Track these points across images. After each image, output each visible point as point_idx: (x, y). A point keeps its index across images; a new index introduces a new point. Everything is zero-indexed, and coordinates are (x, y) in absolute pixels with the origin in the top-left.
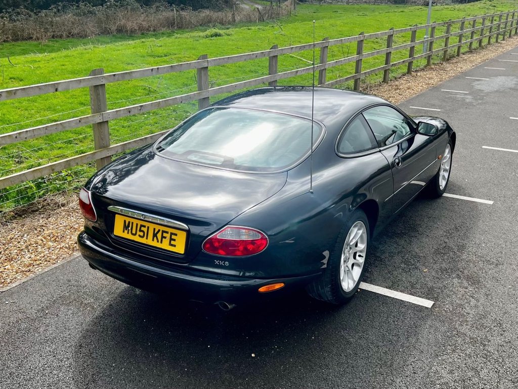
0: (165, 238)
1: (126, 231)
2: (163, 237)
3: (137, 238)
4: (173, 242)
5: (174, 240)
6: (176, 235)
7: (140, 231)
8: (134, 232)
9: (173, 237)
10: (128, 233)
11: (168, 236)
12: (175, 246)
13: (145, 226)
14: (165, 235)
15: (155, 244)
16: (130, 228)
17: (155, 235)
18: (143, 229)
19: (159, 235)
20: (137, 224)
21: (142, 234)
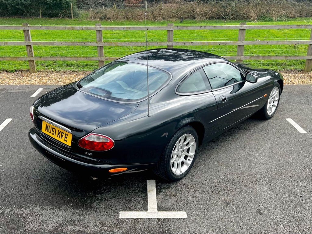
0: (63, 136)
1: (47, 130)
2: (62, 136)
3: (51, 135)
4: (66, 139)
5: (67, 138)
6: (67, 135)
7: (53, 131)
8: (50, 131)
9: (66, 136)
10: (47, 131)
11: (64, 135)
12: (67, 141)
13: (54, 129)
14: (63, 134)
15: (58, 139)
16: (48, 129)
17: (59, 134)
18: (54, 130)
19: (60, 134)
20: (51, 127)
21: (53, 132)
